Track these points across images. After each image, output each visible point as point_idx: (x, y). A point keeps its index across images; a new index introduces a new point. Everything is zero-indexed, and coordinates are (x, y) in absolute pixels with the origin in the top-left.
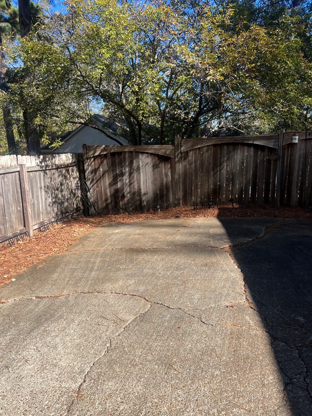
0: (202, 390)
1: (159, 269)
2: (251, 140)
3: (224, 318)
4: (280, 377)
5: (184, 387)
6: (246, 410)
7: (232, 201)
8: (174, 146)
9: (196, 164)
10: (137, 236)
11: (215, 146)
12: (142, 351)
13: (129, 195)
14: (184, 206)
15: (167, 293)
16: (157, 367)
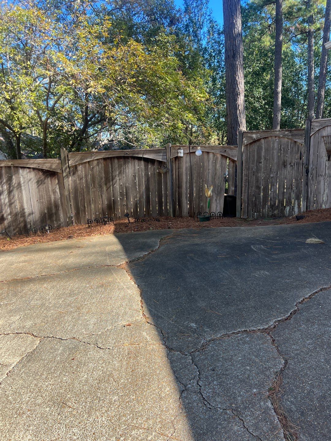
0: (100, 421)
1: (49, 299)
2: (141, 153)
3: (121, 339)
4: (176, 386)
5: (79, 423)
6: (144, 429)
7: (127, 215)
8: (61, 160)
9: (87, 178)
10: (21, 264)
11: (105, 159)
12: (30, 396)
13: (10, 217)
14: (77, 224)
15: (59, 324)
16: (48, 409)
